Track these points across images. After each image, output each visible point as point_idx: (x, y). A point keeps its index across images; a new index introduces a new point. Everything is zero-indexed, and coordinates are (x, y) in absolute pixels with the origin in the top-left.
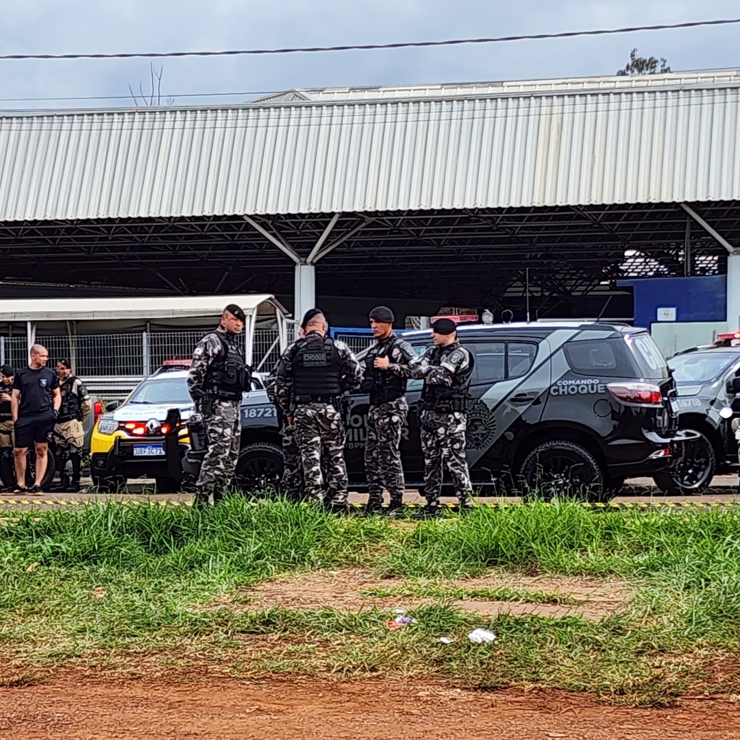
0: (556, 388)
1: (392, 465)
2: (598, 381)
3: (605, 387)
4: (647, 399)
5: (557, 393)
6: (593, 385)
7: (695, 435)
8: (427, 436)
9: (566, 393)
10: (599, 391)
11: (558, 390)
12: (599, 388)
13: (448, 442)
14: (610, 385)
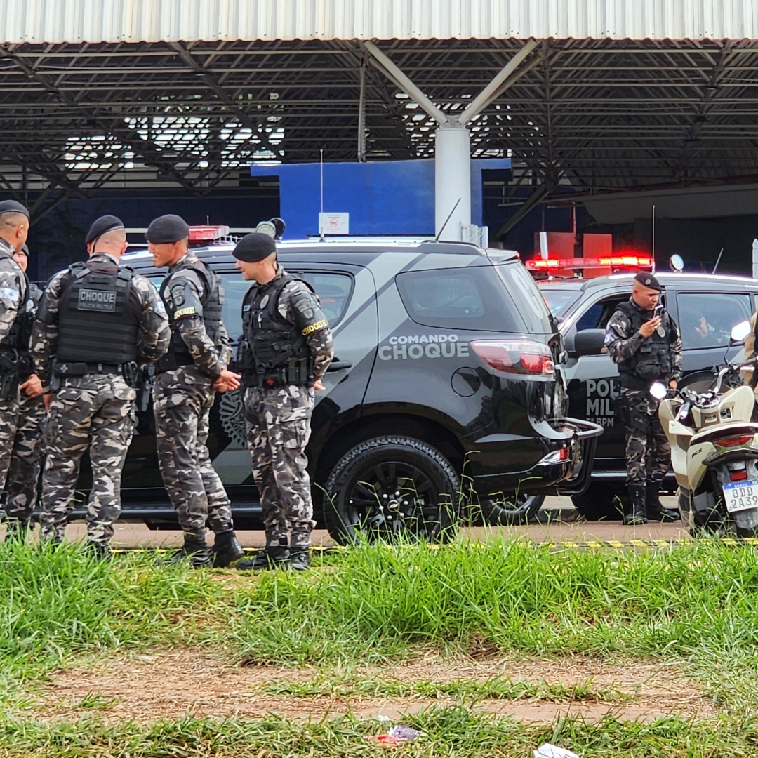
0: (389, 348)
1: (177, 477)
2: (456, 338)
3: (470, 347)
4: (534, 367)
5: (390, 357)
6: (448, 343)
7: (594, 428)
8: (254, 431)
9: (405, 357)
10: (460, 355)
11: (391, 352)
12: (460, 350)
13: (278, 437)
14: (476, 344)
